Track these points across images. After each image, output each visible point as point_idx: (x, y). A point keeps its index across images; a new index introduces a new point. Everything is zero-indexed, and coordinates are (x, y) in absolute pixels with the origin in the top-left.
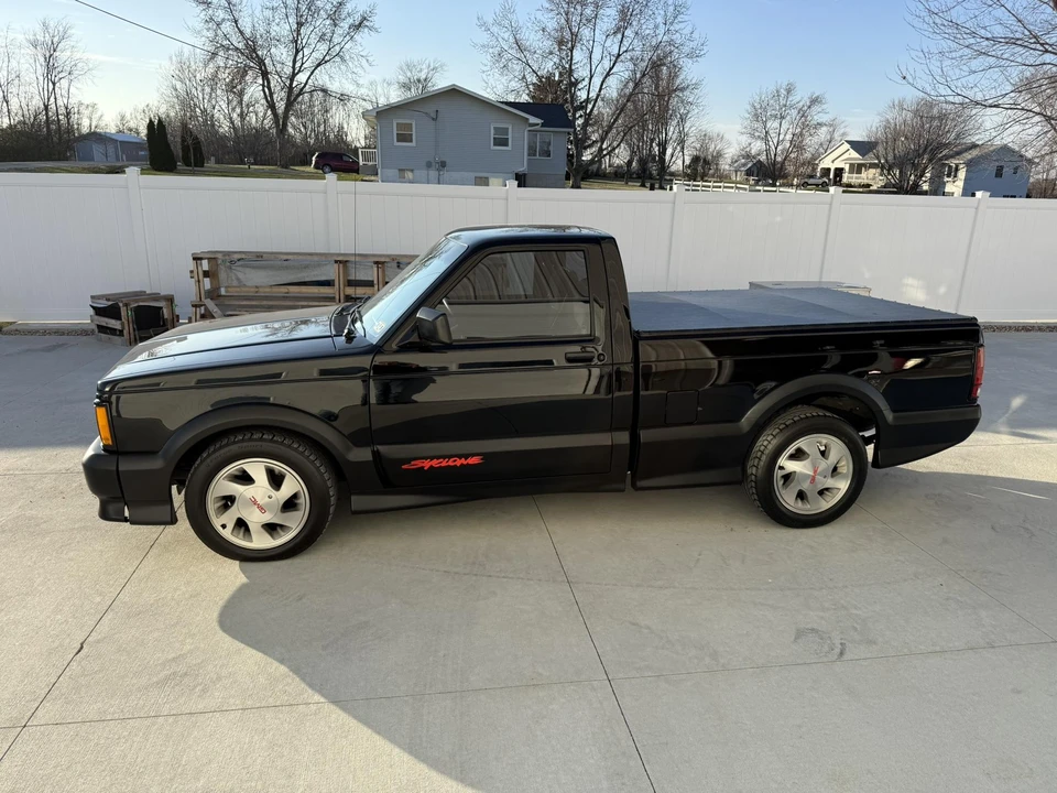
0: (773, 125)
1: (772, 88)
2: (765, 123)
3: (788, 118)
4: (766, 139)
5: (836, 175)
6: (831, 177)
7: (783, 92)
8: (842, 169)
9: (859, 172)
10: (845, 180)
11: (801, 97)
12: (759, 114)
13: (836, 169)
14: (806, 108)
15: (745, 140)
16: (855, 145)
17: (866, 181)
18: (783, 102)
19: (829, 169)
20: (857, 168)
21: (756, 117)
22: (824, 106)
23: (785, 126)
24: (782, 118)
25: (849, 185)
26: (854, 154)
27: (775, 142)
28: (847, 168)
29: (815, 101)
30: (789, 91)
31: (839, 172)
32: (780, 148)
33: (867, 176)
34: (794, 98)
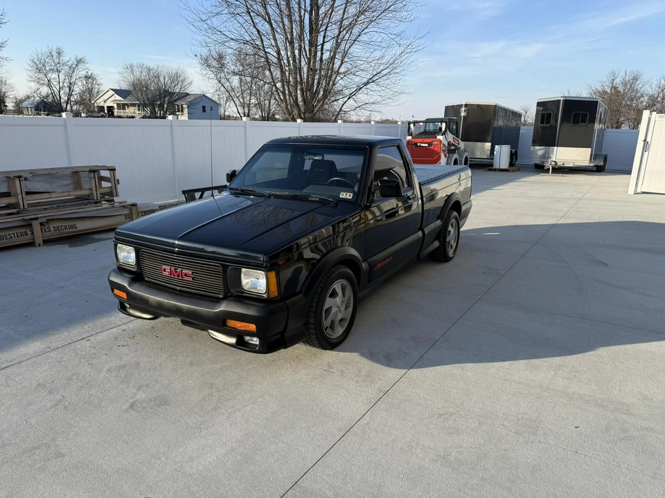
0: (53, 76)
1: (45, 50)
2: (46, 75)
3: (63, 72)
4: (49, 85)
5: (108, 111)
6: (106, 112)
7: (55, 54)
8: (113, 107)
9: (124, 109)
10: (116, 114)
11: (69, 57)
12: (40, 68)
13: (108, 107)
14: (74, 66)
15: (34, 85)
16: (117, 92)
17: (130, 115)
18: (57, 61)
19: (103, 107)
20: (122, 106)
21: (39, 70)
22: (87, 65)
23: (62, 77)
24: (58, 71)
25: (120, 117)
26: (118, 98)
27: (58, 88)
28: (115, 106)
29: (79, 61)
30: (59, 53)
31: (110, 109)
32: (62, 92)
33: (130, 111)
34: (65, 58)
